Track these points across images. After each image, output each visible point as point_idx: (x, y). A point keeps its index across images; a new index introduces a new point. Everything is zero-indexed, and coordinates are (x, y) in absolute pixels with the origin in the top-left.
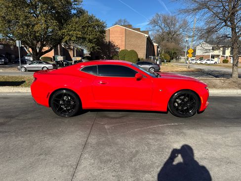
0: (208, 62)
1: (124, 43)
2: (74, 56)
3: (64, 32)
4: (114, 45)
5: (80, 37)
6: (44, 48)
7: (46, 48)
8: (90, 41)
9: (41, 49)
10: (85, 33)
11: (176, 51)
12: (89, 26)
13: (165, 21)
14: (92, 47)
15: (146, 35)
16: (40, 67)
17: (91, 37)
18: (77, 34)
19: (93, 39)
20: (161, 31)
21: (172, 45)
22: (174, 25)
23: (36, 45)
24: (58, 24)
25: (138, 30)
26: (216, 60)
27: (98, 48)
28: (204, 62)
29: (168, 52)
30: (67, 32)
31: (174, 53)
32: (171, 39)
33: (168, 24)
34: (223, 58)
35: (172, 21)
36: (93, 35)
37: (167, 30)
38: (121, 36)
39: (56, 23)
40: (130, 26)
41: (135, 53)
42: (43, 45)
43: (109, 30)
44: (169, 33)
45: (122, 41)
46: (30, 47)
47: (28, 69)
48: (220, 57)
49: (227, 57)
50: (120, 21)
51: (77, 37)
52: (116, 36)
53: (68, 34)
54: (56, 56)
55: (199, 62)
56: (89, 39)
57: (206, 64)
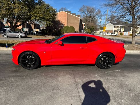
0: (113, 35)
1: (66, 22)
2: (34, 29)
3: (32, 14)
4: (61, 23)
5: (41, 17)
6: (18, 23)
7: (19, 23)
8: (48, 20)
9: (16, 24)
10: (45, 15)
11: (94, 28)
12: (47, 11)
13: (88, 10)
14: (49, 24)
15: (80, 18)
16: (16, 35)
17: (48, 18)
18: (40, 16)
19: (50, 19)
20: (85, 15)
21: (91, 24)
22: (93, 12)
23: (13, 21)
24: (28, 8)
25: (75, 14)
26: (116, 33)
27: (52, 25)
28: (110, 34)
29: (90, 28)
30: (34, 14)
31: (93, 29)
32: (91, 20)
33: (89, 12)
34: (120, 33)
35: (92, 10)
36: (50, 16)
37: (89, 15)
38: (65, 18)
39: (27, 8)
40: (70, 12)
41: (74, 28)
42: (17, 21)
43: (58, 14)
44: (90, 17)
45: (65, 21)
46: (9, 22)
47: (8, 36)
48: (118, 32)
49: (122, 32)
50: (62, 9)
51: (40, 17)
52: (62, 17)
53: (34, 15)
54: (23, 28)
55: (107, 34)
56: (47, 19)
57: (111, 35)
